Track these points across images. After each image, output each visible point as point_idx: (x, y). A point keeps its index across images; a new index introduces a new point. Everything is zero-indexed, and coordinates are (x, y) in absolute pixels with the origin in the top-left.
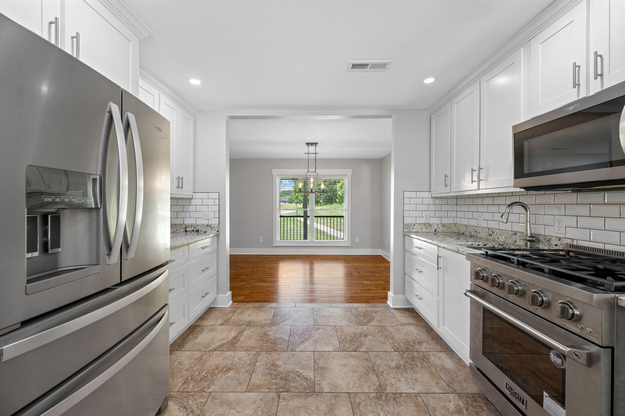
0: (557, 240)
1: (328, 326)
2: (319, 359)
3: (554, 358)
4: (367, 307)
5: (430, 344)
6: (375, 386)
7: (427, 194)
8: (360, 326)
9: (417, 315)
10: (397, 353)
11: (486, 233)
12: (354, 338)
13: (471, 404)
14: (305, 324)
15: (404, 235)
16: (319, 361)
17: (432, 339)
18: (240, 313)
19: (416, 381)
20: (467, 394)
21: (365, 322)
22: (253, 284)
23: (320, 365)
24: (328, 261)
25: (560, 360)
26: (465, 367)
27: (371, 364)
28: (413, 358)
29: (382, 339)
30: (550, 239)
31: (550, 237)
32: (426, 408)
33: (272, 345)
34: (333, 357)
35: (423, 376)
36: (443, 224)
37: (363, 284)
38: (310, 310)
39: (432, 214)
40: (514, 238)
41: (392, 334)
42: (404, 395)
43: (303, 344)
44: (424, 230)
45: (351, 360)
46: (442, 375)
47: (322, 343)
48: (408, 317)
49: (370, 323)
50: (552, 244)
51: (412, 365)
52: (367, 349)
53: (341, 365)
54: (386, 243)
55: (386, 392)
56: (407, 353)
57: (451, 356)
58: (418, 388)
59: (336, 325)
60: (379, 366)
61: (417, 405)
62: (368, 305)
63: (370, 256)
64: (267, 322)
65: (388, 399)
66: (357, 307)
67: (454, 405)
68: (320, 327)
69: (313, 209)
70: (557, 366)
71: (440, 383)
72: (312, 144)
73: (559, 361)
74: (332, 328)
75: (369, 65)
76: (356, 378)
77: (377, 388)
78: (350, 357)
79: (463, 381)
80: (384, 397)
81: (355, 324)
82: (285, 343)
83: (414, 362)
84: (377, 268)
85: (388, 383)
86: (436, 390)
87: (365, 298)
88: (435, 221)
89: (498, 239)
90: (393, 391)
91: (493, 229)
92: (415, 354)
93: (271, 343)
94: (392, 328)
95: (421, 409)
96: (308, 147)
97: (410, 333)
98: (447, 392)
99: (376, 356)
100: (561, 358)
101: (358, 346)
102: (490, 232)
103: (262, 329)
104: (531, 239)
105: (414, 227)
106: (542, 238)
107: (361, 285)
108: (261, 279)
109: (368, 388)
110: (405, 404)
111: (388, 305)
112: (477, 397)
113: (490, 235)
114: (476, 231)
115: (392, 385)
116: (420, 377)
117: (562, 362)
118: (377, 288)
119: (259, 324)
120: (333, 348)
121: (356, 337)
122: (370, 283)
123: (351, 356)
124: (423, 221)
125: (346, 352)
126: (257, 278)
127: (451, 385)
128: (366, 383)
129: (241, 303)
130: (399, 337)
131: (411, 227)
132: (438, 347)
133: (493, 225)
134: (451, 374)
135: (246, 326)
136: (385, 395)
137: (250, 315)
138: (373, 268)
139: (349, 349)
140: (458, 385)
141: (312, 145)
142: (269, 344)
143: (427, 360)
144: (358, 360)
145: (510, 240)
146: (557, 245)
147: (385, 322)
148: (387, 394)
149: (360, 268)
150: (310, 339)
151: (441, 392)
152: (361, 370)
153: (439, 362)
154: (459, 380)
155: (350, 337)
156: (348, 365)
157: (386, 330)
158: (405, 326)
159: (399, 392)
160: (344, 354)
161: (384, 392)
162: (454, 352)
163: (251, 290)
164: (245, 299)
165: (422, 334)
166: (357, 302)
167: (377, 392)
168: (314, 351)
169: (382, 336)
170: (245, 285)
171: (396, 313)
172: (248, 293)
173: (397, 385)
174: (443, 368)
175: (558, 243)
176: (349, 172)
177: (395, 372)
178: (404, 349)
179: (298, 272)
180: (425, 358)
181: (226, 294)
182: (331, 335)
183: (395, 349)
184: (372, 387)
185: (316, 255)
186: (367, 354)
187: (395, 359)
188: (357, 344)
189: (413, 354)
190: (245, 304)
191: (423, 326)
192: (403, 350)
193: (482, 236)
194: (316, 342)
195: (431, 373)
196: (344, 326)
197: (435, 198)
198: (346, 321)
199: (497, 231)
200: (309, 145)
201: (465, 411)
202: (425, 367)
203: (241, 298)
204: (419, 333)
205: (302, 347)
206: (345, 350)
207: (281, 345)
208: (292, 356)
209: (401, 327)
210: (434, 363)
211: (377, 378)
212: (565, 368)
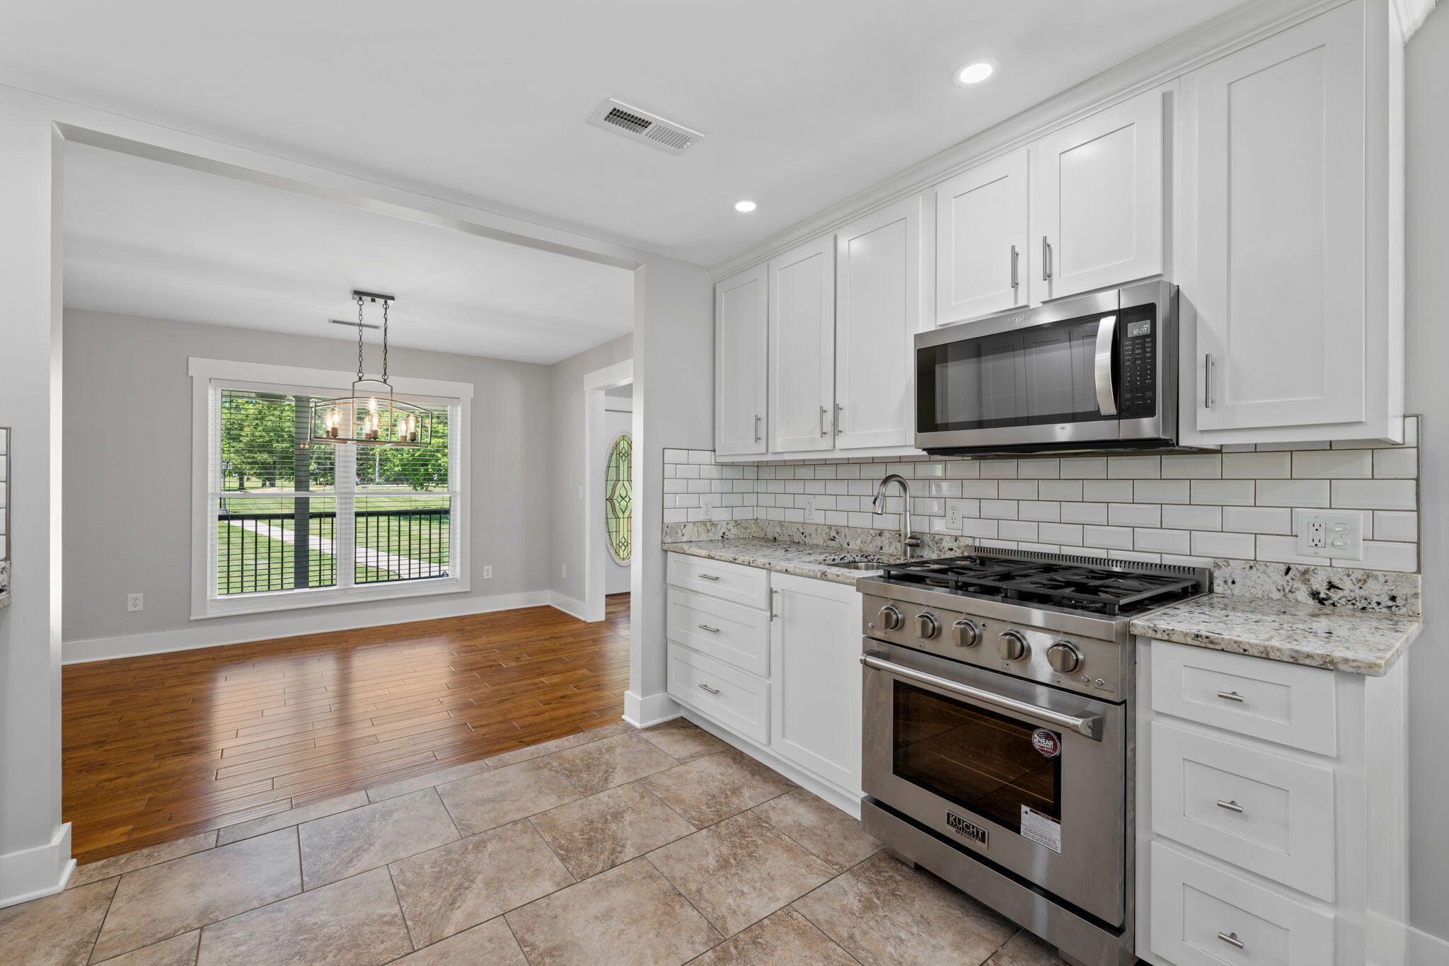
0: (952, 540)
1: (508, 826)
2: (529, 930)
3: (1040, 742)
4: (581, 742)
5: (754, 788)
6: (702, 933)
7: (707, 457)
8: (591, 798)
9: (699, 731)
10: (704, 832)
11: (824, 535)
12: (592, 834)
13: (876, 879)
14: (434, 845)
15: (666, 551)
16: (533, 934)
17: (753, 775)
18: (142, 892)
19: (773, 880)
20: (862, 864)
21: (598, 782)
22: (150, 769)
23: (542, 946)
24: (411, 641)
25: (1051, 743)
26: (833, 811)
27: (667, 883)
28: (741, 831)
29: (658, 811)
30: (941, 539)
31: (941, 537)
32: (816, 929)
33: (348, 957)
34: (565, 908)
35: (777, 862)
36: (736, 521)
37: (540, 685)
38: (425, 796)
39: (716, 499)
40: (878, 541)
41: (672, 791)
42: (766, 922)
43: (459, 907)
44: (704, 537)
45: (614, 894)
46: (806, 843)
47: (513, 881)
48: (684, 740)
49: (610, 780)
50: (943, 548)
51: (747, 847)
52: (638, 848)
53: (597, 918)
54: (564, 575)
55: (731, 933)
56: (722, 823)
57: (802, 798)
58: (785, 893)
59: (526, 815)
60: (684, 879)
61: (801, 932)
62: (581, 737)
63: (524, 611)
64: (288, 884)
65: (743, 949)
66: (557, 750)
67: (855, 897)
68: (486, 837)
69: (350, 493)
70: (1046, 755)
71: (812, 863)
72: (374, 297)
73: (1049, 745)
74: (519, 826)
75: (650, 127)
76: (652, 935)
77: (708, 936)
78: (608, 887)
79: (842, 840)
80: (733, 951)
81: (577, 797)
82: (393, 930)
83: (747, 839)
84: (556, 638)
85: (724, 911)
86: (814, 881)
87: (564, 721)
88: (721, 515)
89: (848, 545)
90: (741, 924)
91: (838, 528)
92: (740, 818)
93: (339, 950)
94: (666, 777)
95: (811, 936)
96: (361, 303)
97: (706, 776)
98: (832, 877)
99: (667, 857)
100: (1052, 739)
101: (613, 852)
102: (833, 534)
103: (279, 915)
104: (913, 541)
105: (684, 531)
106: (928, 539)
107: (539, 688)
108: (181, 743)
109: (689, 946)
110: (779, 942)
111: (628, 724)
112: (876, 862)
113: (832, 539)
114: (803, 534)
115: (735, 912)
116: (775, 867)
117: (1055, 745)
118: (581, 689)
119: (255, 904)
120: (551, 882)
121: (596, 830)
122: (557, 680)
123: (611, 884)
124: (700, 516)
125: (593, 879)
126: (158, 745)
127: (830, 858)
128: (680, 936)
129: (128, 855)
130: (691, 793)
131: (679, 531)
132: (771, 788)
133: (838, 519)
134: (819, 835)
135: (197, 932)
136: (731, 943)
137: (193, 887)
138: (546, 640)
139: (596, 866)
140: (841, 853)
141: (373, 300)
142: (335, 956)
143: (767, 822)
144: (631, 885)
145: (871, 546)
146: (951, 550)
147: (643, 768)
148: (736, 940)
149: (514, 645)
150: (472, 881)
151: (823, 881)
152: (650, 908)
153: (789, 820)
154: (837, 842)
155: (581, 835)
156: (614, 909)
157: (655, 786)
158: (688, 764)
159: (755, 920)
160: (590, 887)
161: (727, 937)
162: (802, 788)
163: (150, 795)
164: (135, 836)
165: (730, 771)
166: (552, 736)
167: (712, 945)
168: (503, 915)
169: (653, 804)
170: (110, 780)
171: (654, 738)
172: (141, 806)
173: (744, 908)
174: (803, 830)
175: (954, 545)
176: (466, 390)
177: (723, 879)
178: (713, 817)
179: (324, 690)
180: (761, 822)
181: (48, 840)
182: (529, 847)
183: (697, 825)
184: (698, 939)
185: (361, 629)
186: (644, 863)
187: (708, 849)
188: (609, 845)
189: (736, 821)
190: (146, 851)
191: (721, 752)
192: (712, 820)
193: (815, 542)
194: (495, 884)
195: (788, 849)
196: (552, 811)
197: (723, 465)
198: (548, 794)
199: (847, 529)
200: (364, 298)
201: (875, 900)
202: (771, 840)
203: (116, 835)
204: (722, 769)
205: (458, 916)
206: (588, 874)
207: (382, 942)
208: (442, 958)
209: (682, 769)
210: (782, 825)
211: (695, 913)
212: (1060, 754)
